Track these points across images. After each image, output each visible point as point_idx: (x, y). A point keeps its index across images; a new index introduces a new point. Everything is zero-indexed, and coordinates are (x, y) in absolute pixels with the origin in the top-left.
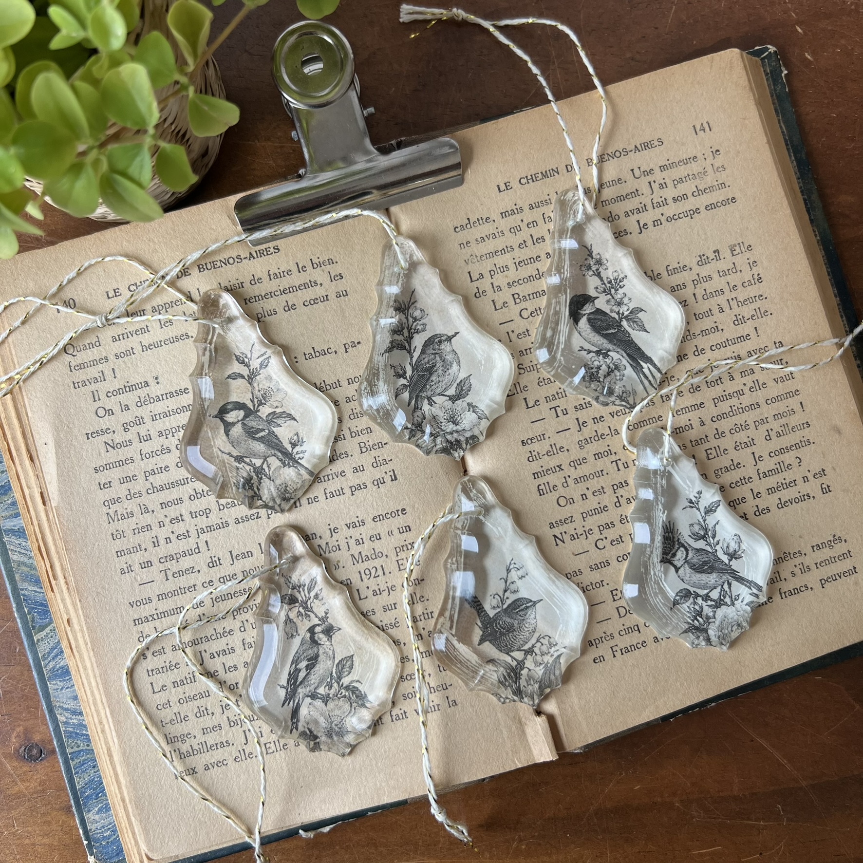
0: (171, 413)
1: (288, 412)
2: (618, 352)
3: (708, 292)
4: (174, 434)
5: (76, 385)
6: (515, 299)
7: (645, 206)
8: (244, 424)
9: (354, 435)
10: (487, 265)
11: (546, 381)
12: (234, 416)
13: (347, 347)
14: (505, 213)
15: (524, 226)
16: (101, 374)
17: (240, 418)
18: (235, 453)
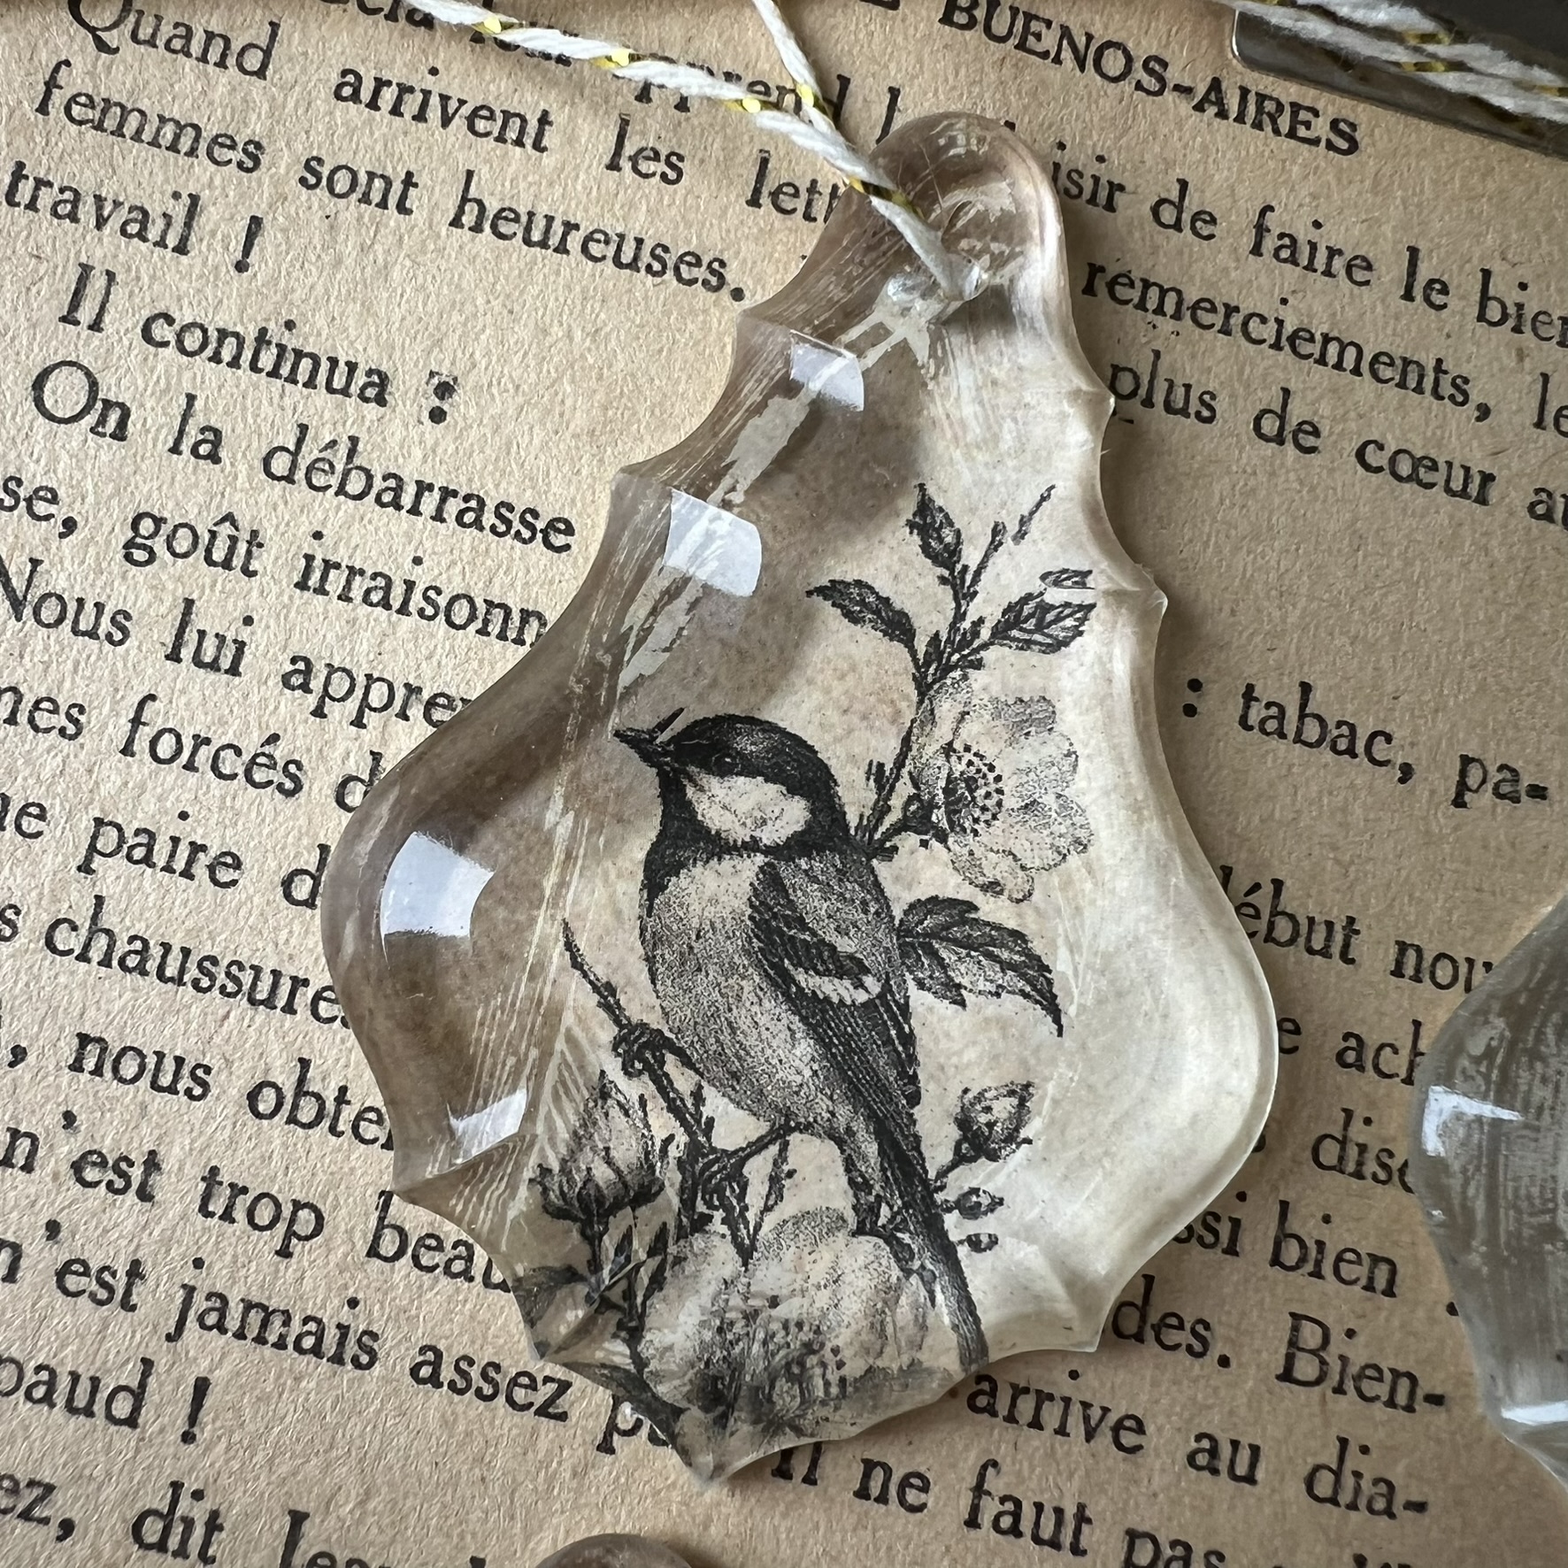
0: (417, 600)
1: (1037, 947)
4: (370, 718)
5: (25, 190)
8: (770, 878)
9: (1291, 1253)
12: (743, 806)
13: (1473, 779)
16: (179, 211)
17: (768, 837)
18: (641, 1005)
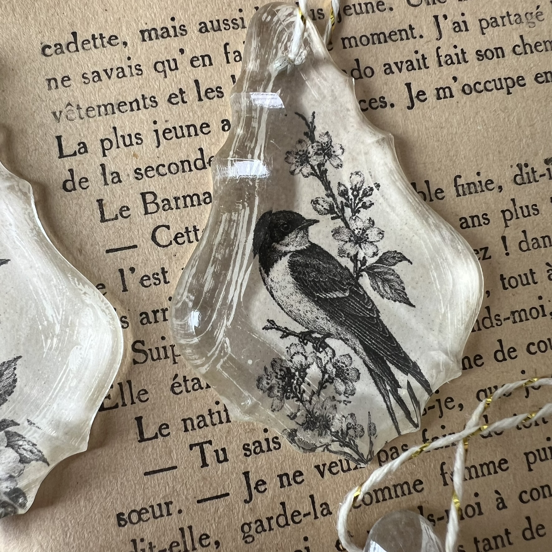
2: (345, 341)
3: (530, 237)
6: (145, 203)
7: (424, 58)
10: (98, 127)
11: (190, 384)
14: (149, 32)
15: (184, 61)
